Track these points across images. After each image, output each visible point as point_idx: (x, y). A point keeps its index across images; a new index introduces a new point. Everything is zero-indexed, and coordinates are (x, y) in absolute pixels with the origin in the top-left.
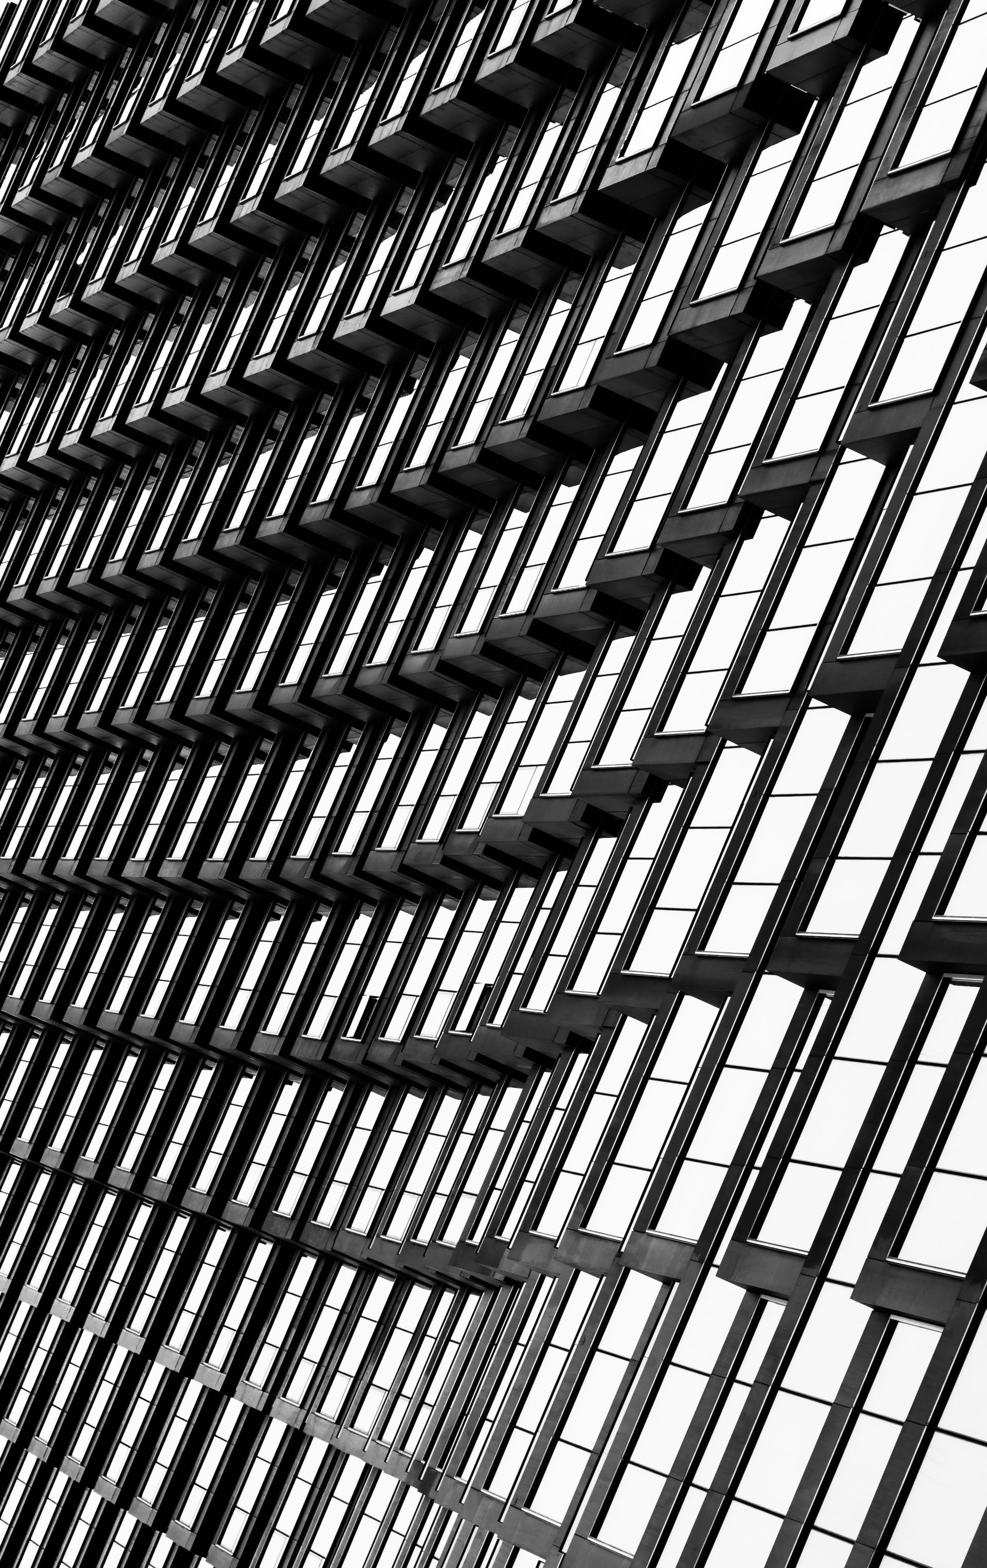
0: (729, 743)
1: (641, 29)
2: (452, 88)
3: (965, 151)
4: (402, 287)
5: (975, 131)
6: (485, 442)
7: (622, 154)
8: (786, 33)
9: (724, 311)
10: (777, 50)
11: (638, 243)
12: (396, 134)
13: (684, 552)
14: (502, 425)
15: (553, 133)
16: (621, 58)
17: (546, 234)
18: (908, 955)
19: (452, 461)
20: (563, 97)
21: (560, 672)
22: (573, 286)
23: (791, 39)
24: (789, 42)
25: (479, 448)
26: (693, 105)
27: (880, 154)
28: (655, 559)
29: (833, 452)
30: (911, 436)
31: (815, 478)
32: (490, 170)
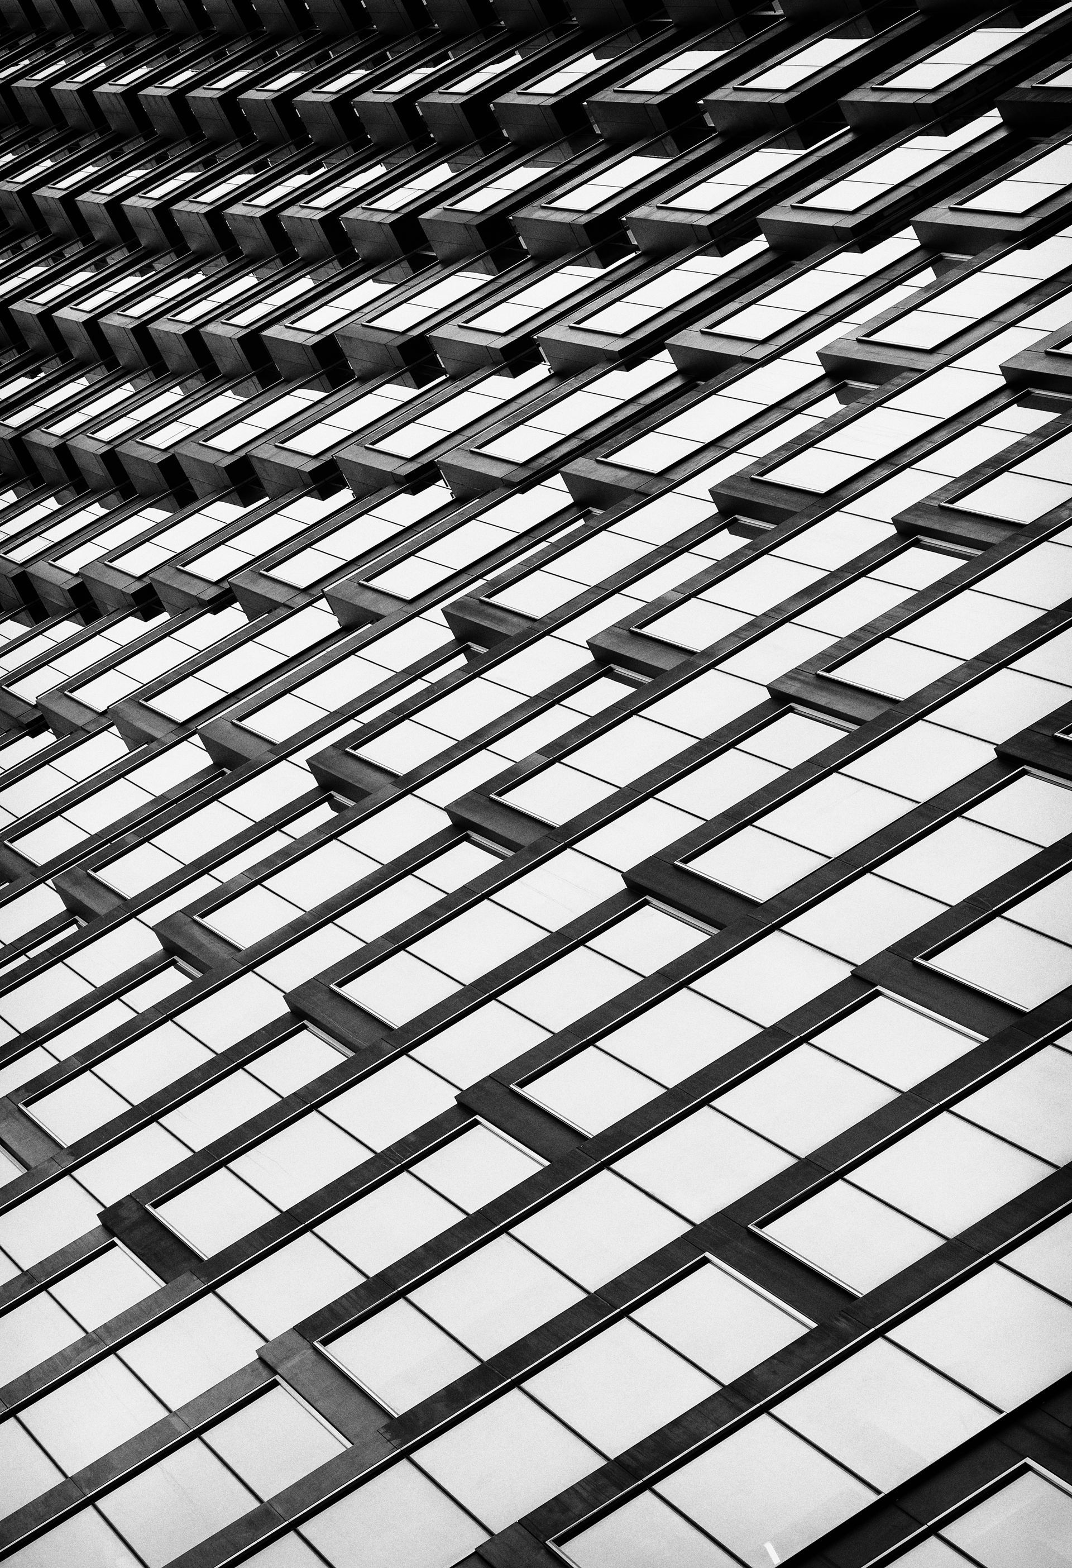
0: (114, 729)
1: (357, 256)
2: (204, 206)
3: (531, 469)
4: (79, 307)
5: (545, 461)
6: (68, 440)
7: (293, 323)
8: (459, 320)
9: (295, 462)
10: (445, 326)
11: (259, 386)
12: (145, 209)
13: (162, 594)
14: (88, 437)
15: (249, 281)
16: (330, 265)
17: (205, 339)
18: (160, 930)
19: (36, 437)
20: (272, 263)
21: (12, 618)
22: (194, 384)
23: (460, 326)
24: (458, 327)
25: (61, 441)
26: (363, 323)
27: (470, 435)
28: (137, 586)
29: (312, 595)
30: (375, 618)
31: (288, 603)
32: (189, 276)
